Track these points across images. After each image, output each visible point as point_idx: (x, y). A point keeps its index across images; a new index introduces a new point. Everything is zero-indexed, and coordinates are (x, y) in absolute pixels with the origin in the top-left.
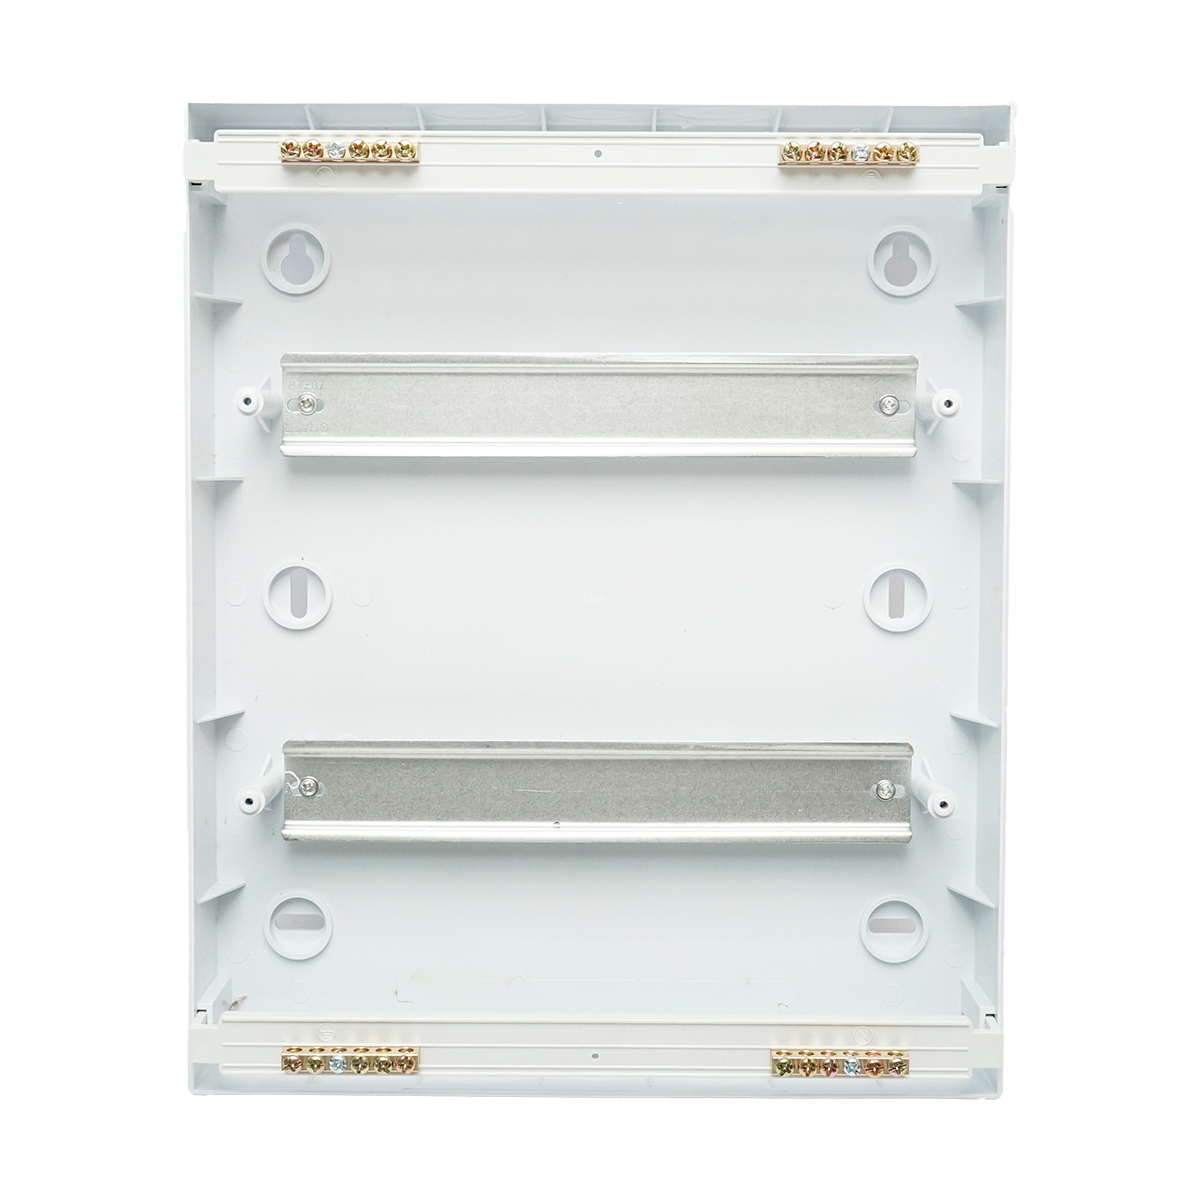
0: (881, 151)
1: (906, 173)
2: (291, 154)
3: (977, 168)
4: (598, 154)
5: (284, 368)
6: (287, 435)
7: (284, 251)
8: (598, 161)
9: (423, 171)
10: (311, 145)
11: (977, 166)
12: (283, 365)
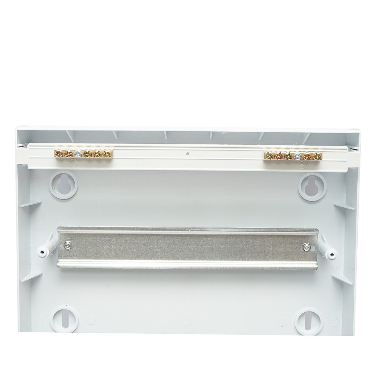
0: (306, 156)
1: (316, 163)
2: (60, 156)
3: (346, 161)
4: (188, 154)
5: (58, 232)
6: (60, 259)
7: (59, 181)
8: (188, 157)
9: (115, 161)
10: (67, 152)
11: (346, 160)
12: (58, 231)
